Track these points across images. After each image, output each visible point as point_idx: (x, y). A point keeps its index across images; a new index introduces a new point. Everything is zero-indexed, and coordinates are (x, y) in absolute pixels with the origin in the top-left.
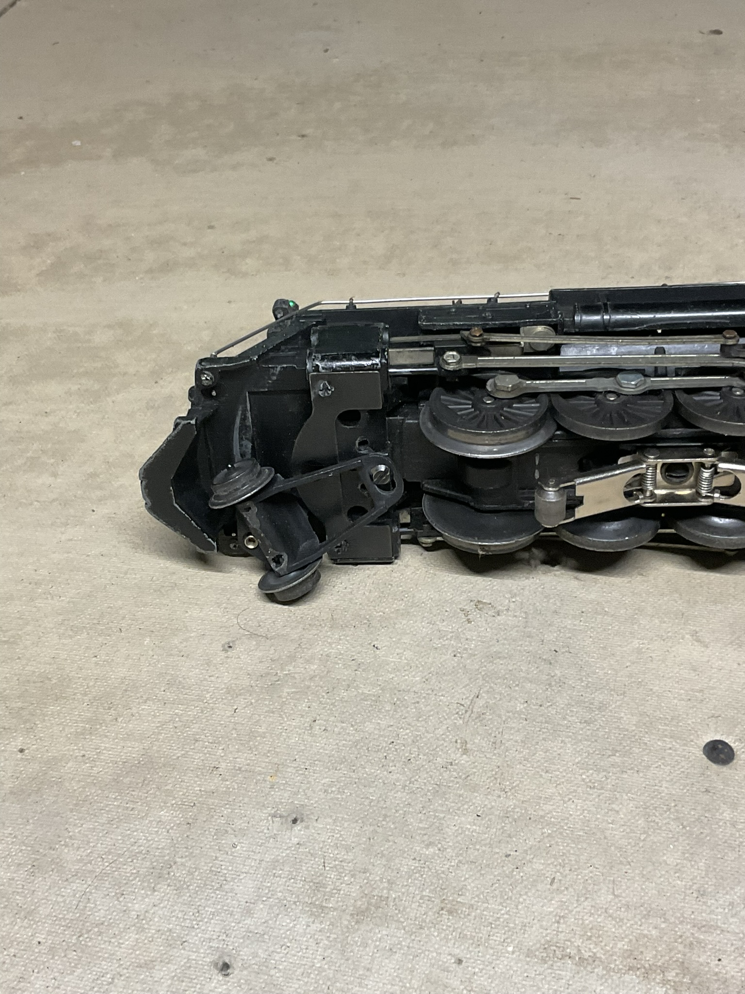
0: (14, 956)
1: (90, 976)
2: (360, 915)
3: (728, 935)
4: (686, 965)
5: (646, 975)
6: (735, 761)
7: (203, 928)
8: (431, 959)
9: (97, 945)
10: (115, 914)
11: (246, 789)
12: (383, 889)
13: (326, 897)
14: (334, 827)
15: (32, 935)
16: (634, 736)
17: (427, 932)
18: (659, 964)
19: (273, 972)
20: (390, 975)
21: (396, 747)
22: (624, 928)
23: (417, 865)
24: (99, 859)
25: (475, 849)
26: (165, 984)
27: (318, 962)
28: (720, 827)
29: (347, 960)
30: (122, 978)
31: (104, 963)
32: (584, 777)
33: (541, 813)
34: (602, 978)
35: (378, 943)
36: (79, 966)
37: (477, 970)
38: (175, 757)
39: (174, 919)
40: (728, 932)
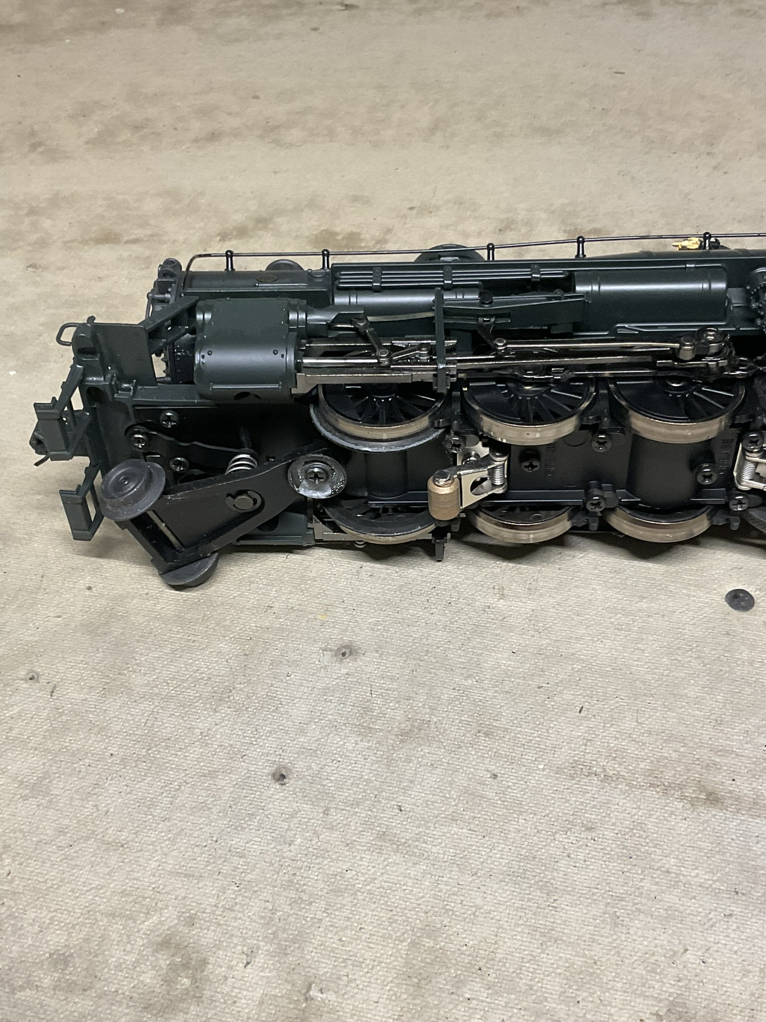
0: (89, 766)
1: (159, 783)
2: (405, 736)
3: (743, 759)
4: (702, 783)
5: (666, 792)
6: (754, 608)
7: (261, 744)
8: (469, 774)
9: (164, 757)
10: (180, 731)
11: (298, 626)
12: (425, 714)
13: (373, 720)
14: (380, 661)
15: (105, 748)
16: (661, 585)
17: (466, 751)
18: (678, 782)
19: (325, 782)
20: (431, 787)
21: (439, 592)
22: (646, 751)
23: (456, 694)
24: (165, 684)
25: (509, 681)
26: (227, 791)
27: (366, 775)
28: (738, 666)
29: (393, 773)
30: (189, 786)
31: (171, 772)
32: (613, 620)
33: (572, 651)
34: (624, 793)
35: (420, 759)
36: (149, 775)
37: (510, 784)
38: (231, 597)
39: (234, 736)
40: (742, 756)
